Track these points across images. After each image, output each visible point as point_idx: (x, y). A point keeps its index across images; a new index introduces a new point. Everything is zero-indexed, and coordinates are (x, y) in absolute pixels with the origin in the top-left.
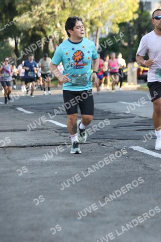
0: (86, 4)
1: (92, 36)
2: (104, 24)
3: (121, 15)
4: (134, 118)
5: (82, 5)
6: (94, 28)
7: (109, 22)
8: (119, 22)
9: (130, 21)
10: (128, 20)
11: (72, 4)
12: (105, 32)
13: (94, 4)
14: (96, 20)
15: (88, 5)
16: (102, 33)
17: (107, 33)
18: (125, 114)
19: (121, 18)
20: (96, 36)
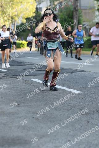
0: (10, 9)
1: (13, 24)
2: (18, 19)
3: (27, 14)
4: (34, 65)
5: (7, 9)
6: (13, 20)
7: (21, 17)
8: (26, 17)
9: (31, 17)
10: (30, 17)
11: (2, 9)
12: (19, 23)
13: (13, 8)
14: (14, 16)
15: (11, 9)
16: (17, 23)
17: (20, 23)
18: (29, 63)
19: (27, 15)
20: (15, 24)
